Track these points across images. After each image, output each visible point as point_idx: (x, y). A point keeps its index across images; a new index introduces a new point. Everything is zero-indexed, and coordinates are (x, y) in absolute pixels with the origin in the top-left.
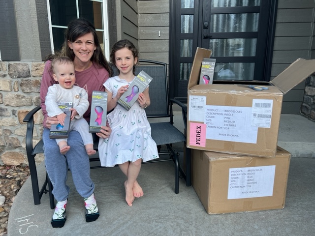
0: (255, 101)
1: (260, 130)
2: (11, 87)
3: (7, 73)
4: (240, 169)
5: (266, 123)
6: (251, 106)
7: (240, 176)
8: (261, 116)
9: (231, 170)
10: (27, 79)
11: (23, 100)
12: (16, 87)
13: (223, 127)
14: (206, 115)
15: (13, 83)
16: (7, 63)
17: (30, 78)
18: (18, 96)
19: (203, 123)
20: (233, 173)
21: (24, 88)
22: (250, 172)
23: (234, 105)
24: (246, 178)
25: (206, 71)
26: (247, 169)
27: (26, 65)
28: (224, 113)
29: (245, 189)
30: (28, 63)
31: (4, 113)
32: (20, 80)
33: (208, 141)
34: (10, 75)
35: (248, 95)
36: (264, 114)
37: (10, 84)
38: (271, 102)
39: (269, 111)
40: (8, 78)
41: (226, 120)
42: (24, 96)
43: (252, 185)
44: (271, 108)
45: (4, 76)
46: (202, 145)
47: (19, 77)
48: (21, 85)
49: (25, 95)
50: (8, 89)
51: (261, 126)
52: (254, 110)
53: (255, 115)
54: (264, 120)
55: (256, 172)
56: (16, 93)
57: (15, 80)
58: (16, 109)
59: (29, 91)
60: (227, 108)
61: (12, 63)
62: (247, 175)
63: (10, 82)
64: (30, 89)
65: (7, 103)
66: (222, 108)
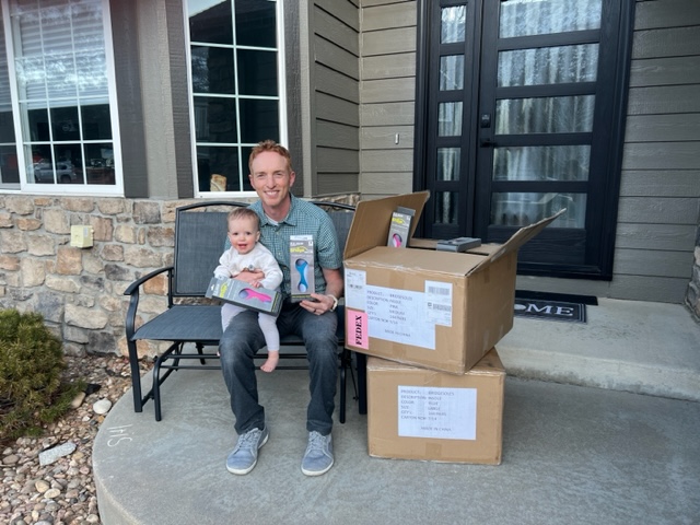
0: (428, 284)
1: (439, 329)
2: (135, 237)
3: (131, 215)
4: (415, 388)
5: (445, 319)
6: (423, 291)
7: (416, 400)
8: (437, 307)
9: (400, 388)
10: (156, 225)
11: (151, 257)
12: (142, 237)
13: (389, 319)
14: (366, 300)
15: (138, 232)
16: (131, 201)
17: (160, 225)
18: (144, 251)
19: (363, 311)
20: (404, 394)
21: (152, 239)
22: (433, 396)
23: (401, 287)
24: (427, 405)
25: (397, 228)
26: (427, 389)
27: (156, 204)
28: (389, 298)
29: (426, 423)
30: (159, 202)
31: (124, 276)
32: (147, 226)
33: (371, 340)
34: (135, 219)
35: (418, 274)
36: (441, 304)
37: (134, 233)
38: (449, 286)
39: (447, 301)
40: (132, 224)
41: (392, 309)
42: (152, 253)
43: (437, 416)
44: (450, 296)
45: (127, 220)
46: (365, 347)
47: (146, 223)
48: (149, 234)
49: (153, 250)
50: (131, 239)
51: (440, 322)
52: (427, 297)
53: (429, 304)
54: (443, 313)
55: (443, 396)
56: (142, 247)
57: (141, 227)
58: (140, 270)
59: (158, 244)
60: (393, 291)
61: (138, 201)
62: (427, 400)
63: (135, 230)
64: (160, 241)
65: (129, 261)
66: (387, 291)
